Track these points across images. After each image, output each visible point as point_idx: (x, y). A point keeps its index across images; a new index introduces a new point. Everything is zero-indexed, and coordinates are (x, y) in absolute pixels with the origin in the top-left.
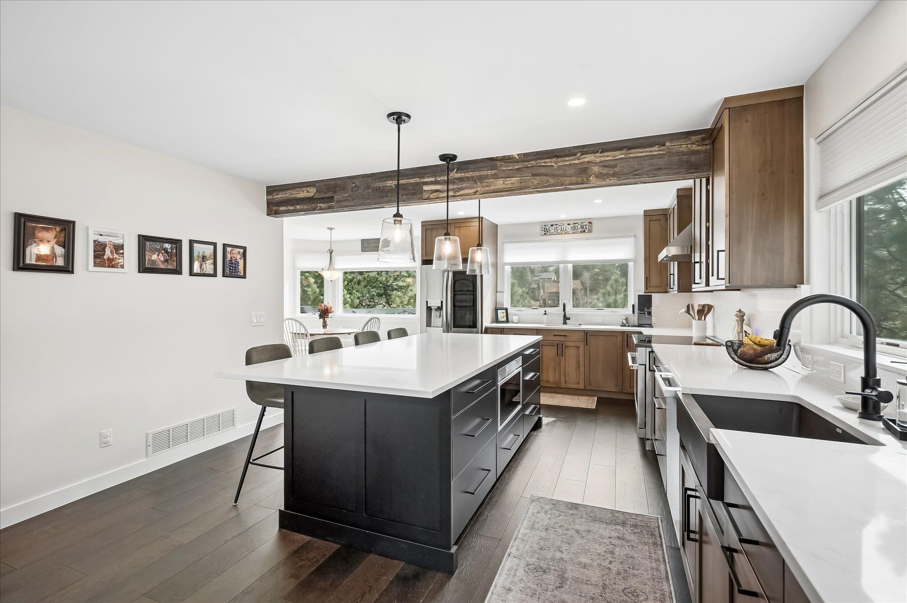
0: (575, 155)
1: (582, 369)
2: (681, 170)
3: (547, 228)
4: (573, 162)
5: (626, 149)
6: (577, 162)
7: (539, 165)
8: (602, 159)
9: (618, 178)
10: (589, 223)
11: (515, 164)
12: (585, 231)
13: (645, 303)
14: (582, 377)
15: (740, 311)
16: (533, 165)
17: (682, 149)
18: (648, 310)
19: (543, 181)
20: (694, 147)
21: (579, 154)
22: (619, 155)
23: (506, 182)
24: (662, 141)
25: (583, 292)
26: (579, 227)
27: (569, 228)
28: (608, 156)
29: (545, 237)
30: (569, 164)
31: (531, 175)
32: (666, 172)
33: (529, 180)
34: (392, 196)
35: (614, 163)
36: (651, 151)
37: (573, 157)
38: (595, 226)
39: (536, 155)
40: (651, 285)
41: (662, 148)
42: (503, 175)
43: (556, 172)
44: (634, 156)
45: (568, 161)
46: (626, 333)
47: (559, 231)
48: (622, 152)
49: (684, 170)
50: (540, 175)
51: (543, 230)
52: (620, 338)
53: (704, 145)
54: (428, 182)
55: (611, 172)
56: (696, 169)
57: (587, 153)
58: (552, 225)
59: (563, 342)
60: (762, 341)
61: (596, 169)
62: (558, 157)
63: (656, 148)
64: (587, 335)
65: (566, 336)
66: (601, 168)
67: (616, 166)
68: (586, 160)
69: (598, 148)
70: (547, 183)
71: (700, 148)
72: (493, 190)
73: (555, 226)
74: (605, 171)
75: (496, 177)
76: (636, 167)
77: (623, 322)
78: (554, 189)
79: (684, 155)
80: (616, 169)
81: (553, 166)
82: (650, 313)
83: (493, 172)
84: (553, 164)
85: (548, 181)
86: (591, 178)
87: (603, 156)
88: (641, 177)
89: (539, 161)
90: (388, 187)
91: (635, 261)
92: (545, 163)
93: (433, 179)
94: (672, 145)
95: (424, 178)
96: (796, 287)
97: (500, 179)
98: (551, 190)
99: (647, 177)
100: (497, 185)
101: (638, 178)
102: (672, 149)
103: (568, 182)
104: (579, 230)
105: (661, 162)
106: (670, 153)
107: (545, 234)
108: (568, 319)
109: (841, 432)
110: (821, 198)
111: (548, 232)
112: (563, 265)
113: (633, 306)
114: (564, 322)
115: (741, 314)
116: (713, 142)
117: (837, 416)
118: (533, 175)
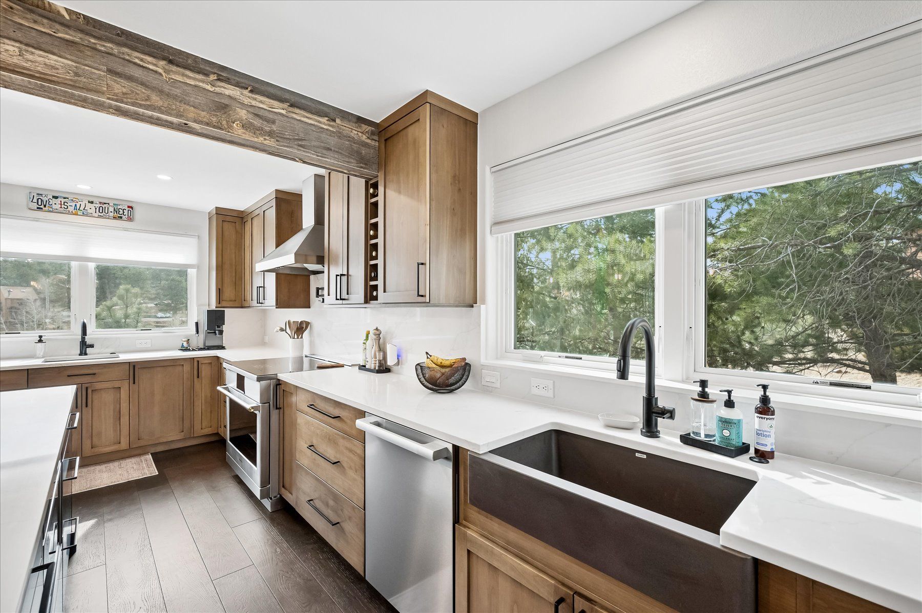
0: (207, 75)
1: (125, 420)
2: (352, 161)
3: (45, 199)
4: (201, 84)
5: (288, 104)
6: (209, 87)
7: (127, 58)
8: (254, 103)
9: (277, 141)
10: (129, 207)
12: (121, 217)
13: (216, 320)
14: (125, 431)
15: (377, 329)
16: (110, 51)
17: (352, 134)
18: (219, 329)
19: (138, 94)
20: (364, 138)
21: (213, 77)
22: (279, 108)
24: (332, 115)
25: (38, 303)
26: (111, 209)
27: (91, 209)
28: (261, 102)
29: (40, 214)
30: (196, 86)
31: (105, 68)
32: (336, 156)
33: (100, 78)
35: (271, 116)
36: (319, 122)
37: (200, 77)
38: (138, 213)
39: (118, 34)
40: (225, 298)
41: (332, 123)
43: (166, 88)
44: (299, 118)
45: (192, 79)
46: (195, 360)
47: (71, 209)
48: (281, 104)
49: (355, 161)
50: (130, 78)
51: (35, 200)
52: (187, 368)
53: (373, 139)
55: (267, 129)
56: (366, 164)
57: (227, 81)
58: (54, 197)
59: (87, 385)
60: (443, 362)
61: (243, 113)
62: (171, 62)
63: (324, 120)
64: (134, 369)
65: (94, 374)
66: (251, 116)
67: (274, 122)
68: (227, 92)
69: (246, 81)
70: (146, 100)
71: (369, 141)
73: (63, 200)
74: (257, 122)
76: (302, 135)
77: (183, 345)
78: (158, 119)
79: (354, 143)
80: (274, 128)
81: (161, 74)
82: (221, 332)
84: (160, 70)
85: (148, 98)
86: (235, 125)
87: (255, 99)
88: (308, 152)
89: (126, 50)
91: (198, 267)
92: (142, 60)
94: (343, 124)
96: (472, 307)
98: (151, 117)
99: (314, 154)
101: (304, 151)
102: (344, 130)
103: (191, 115)
104: (112, 214)
105: (333, 141)
106: (340, 135)
107: (38, 208)
108: (92, 346)
109: (645, 457)
110: (496, 224)
111: (45, 206)
112: (77, 263)
113: (197, 324)
114: (83, 353)
115: (378, 333)
116: (386, 140)
117: (635, 440)
118: (110, 71)
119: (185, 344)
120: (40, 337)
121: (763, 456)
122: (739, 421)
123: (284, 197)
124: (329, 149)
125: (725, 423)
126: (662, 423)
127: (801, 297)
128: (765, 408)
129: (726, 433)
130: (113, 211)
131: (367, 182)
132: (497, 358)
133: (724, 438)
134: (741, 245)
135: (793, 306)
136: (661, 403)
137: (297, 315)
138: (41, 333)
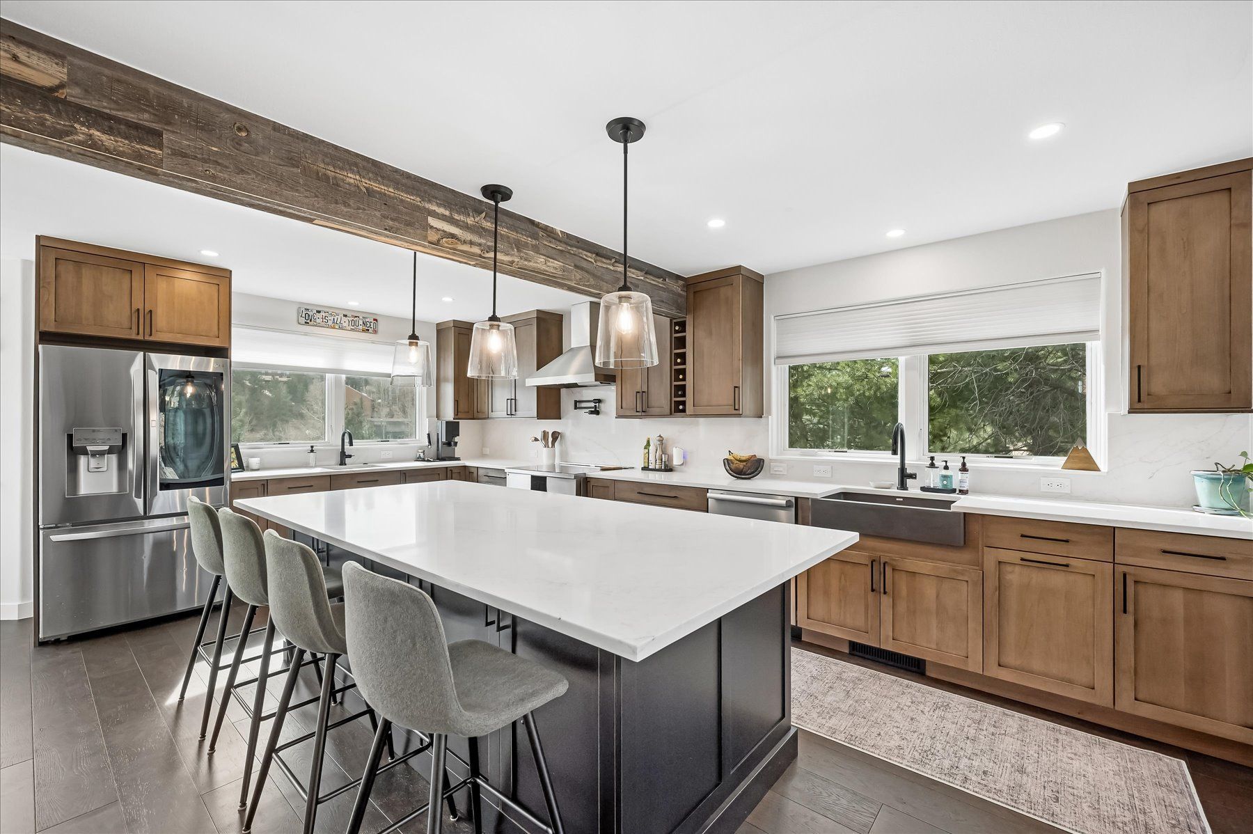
3: (311, 313)
4: (608, 266)
7: (581, 255)
10: (375, 320)
11: (558, 243)
12: (368, 330)
15: (660, 437)
16: (575, 253)
17: (673, 289)
19: (585, 278)
21: (613, 260)
23: (548, 264)
24: (664, 275)
26: (361, 322)
27: (345, 322)
29: (308, 329)
30: (606, 268)
31: (574, 265)
33: (571, 271)
34: (359, 208)
36: (658, 282)
37: (609, 261)
38: (382, 326)
39: (578, 241)
40: (464, 408)
41: (664, 282)
42: (544, 252)
43: (595, 272)
45: (605, 263)
46: (449, 469)
47: (330, 323)
50: (582, 269)
51: (303, 315)
52: (442, 476)
53: (683, 291)
54: (438, 214)
58: (318, 312)
60: (741, 458)
62: (597, 254)
63: (660, 280)
71: (681, 292)
72: (534, 268)
73: (324, 315)
75: (536, 249)
77: (419, 456)
79: (674, 295)
81: (593, 263)
83: (534, 242)
84: (593, 261)
85: (589, 280)
89: (580, 250)
90: (349, 184)
92: (586, 256)
93: (447, 213)
94: (670, 282)
95: (430, 201)
96: (761, 417)
97: (542, 257)
100: (539, 263)
102: (670, 286)
104: (361, 327)
106: (668, 290)
107: (306, 322)
108: (350, 456)
109: (902, 500)
110: (779, 357)
111: (311, 321)
112: (333, 375)
113: (429, 435)
114: (342, 463)
115: (661, 439)
116: (694, 292)
117: (895, 492)
118: (576, 266)
119: (422, 455)
120: (312, 447)
121: (962, 492)
122: (951, 476)
123: (543, 316)
124: (663, 301)
125: (945, 477)
126: (909, 482)
127: (981, 410)
128: (964, 468)
129: (945, 482)
130: (362, 324)
131: (671, 321)
132: (778, 455)
133: (944, 485)
134: (939, 369)
135: (975, 417)
136: (909, 471)
137: (550, 426)
138: (313, 443)
